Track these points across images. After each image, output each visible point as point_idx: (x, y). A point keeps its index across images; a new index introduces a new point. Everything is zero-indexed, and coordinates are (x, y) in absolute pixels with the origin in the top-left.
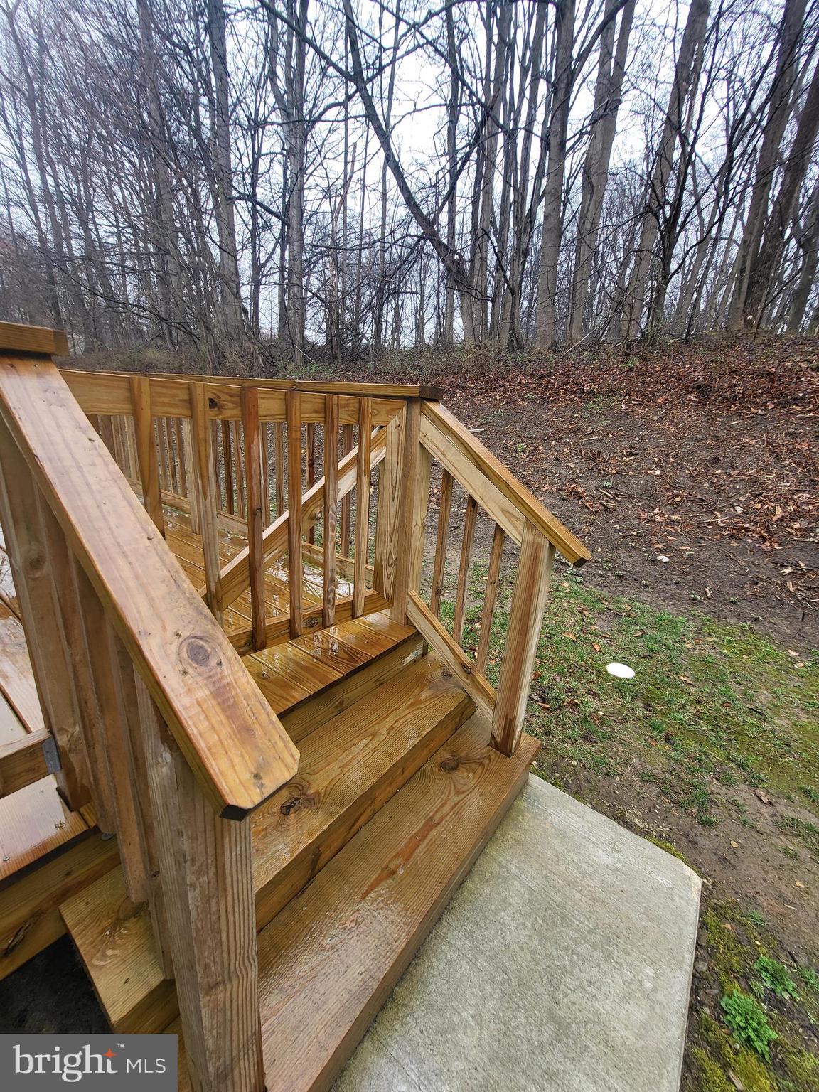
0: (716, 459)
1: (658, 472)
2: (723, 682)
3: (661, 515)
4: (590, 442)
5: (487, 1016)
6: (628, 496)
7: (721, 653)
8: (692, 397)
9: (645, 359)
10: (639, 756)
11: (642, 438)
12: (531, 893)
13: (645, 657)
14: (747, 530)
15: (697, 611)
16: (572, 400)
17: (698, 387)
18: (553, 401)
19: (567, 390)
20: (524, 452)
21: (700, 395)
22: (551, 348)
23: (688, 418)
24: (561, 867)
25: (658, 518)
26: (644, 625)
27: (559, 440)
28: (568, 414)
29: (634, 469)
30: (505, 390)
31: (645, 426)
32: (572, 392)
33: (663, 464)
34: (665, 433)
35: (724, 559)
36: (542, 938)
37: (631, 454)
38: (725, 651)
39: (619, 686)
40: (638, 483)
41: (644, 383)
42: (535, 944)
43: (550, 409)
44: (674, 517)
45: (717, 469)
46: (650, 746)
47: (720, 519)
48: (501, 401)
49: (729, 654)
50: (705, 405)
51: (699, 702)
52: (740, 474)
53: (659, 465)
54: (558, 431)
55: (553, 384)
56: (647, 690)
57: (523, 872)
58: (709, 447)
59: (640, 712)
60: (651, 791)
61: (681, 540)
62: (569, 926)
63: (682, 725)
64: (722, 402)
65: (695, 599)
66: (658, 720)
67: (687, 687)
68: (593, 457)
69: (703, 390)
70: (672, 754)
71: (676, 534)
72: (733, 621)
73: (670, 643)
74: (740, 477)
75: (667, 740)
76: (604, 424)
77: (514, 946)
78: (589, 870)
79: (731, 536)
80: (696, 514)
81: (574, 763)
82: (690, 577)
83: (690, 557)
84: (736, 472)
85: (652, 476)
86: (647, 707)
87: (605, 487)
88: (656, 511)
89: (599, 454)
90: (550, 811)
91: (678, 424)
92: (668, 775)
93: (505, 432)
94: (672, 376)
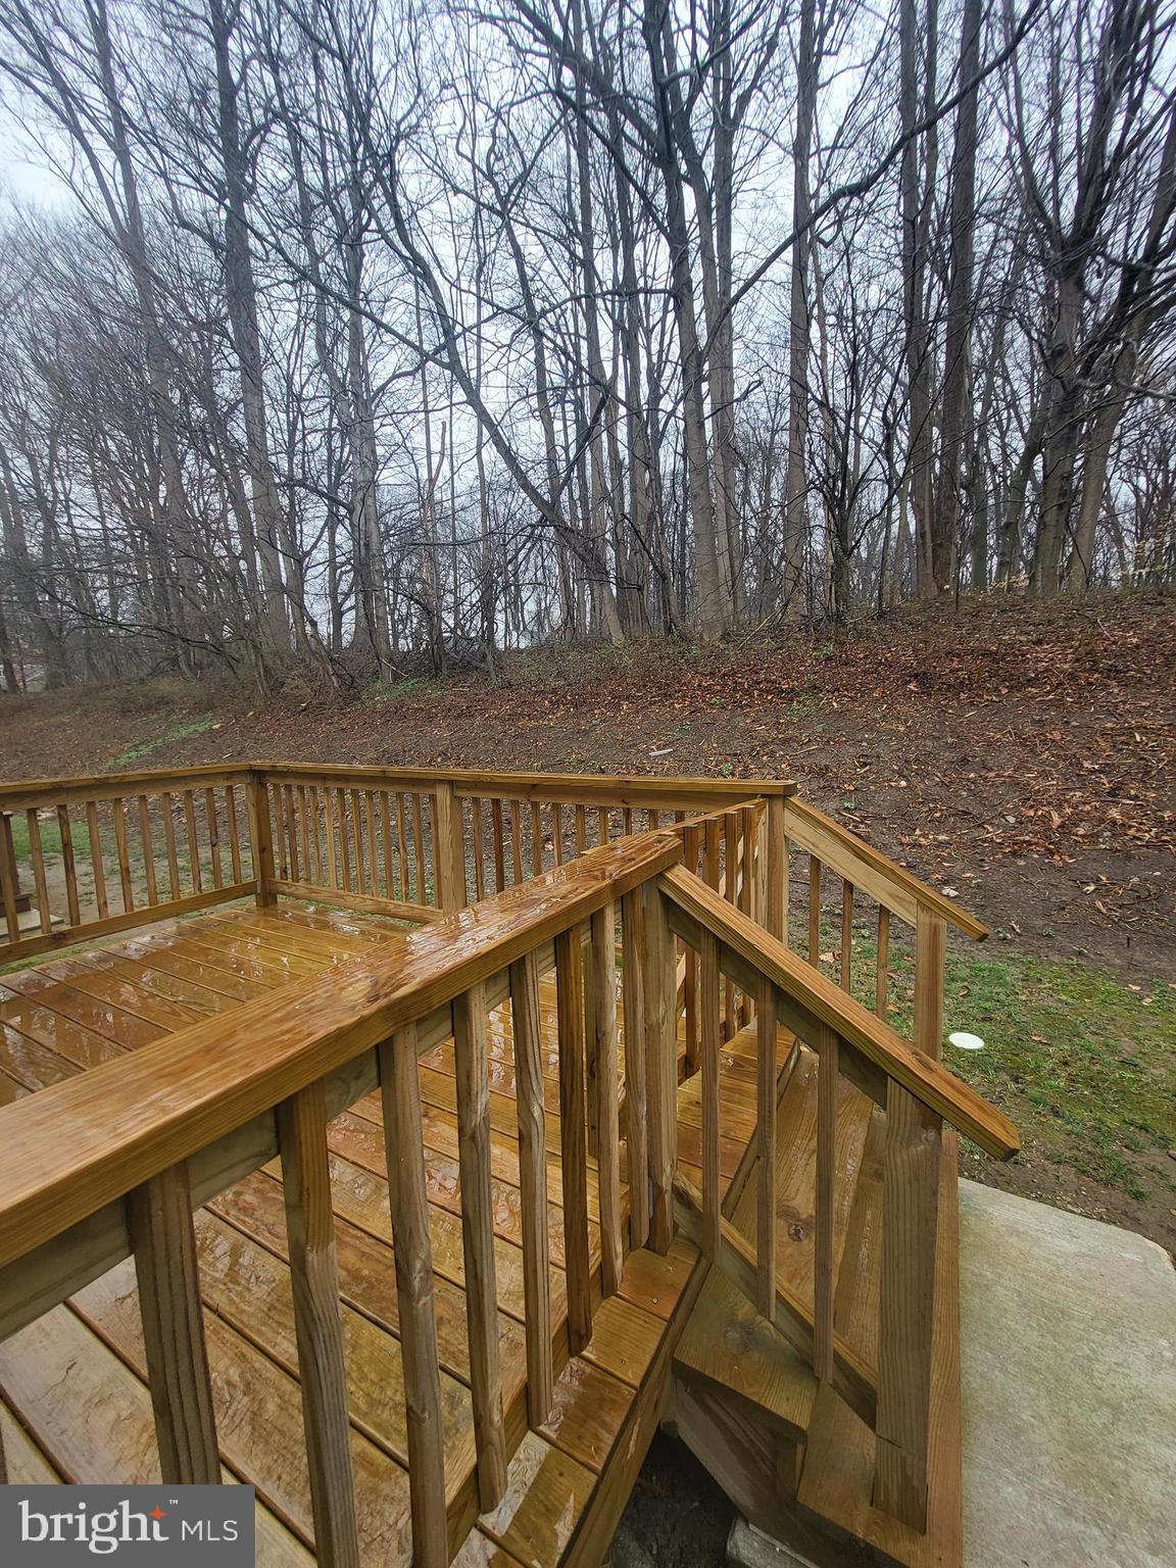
0: (964, 761)
1: (903, 783)
2: (1078, 1035)
3: (925, 836)
4: (810, 754)
5: (1045, 1414)
6: (877, 817)
7: (1061, 1001)
8: (911, 686)
9: (843, 644)
10: (1036, 1136)
11: (868, 741)
12: (1019, 1295)
13: (984, 1019)
14: (1029, 843)
15: (1014, 952)
16: (771, 702)
17: (916, 676)
18: (747, 705)
19: (761, 690)
20: (733, 774)
21: (921, 684)
22: (723, 638)
23: (914, 712)
24: (1033, 1264)
25: (923, 841)
26: (964, 980)
27: (771, 754)
28: (771, 719)
29: (874, 783)
30: (684, 696)
31: (870, 727)
32: (768, 692)
33: (906, 773)
34: (893, 733)
35: (1017, 884)
36: (1055, 1335)
37: (865, 764)
38: (1064, 998)
39: (974, 1060)
40: (884, 800)
41: (848, 673)
42: (1049, 1340)
43: (746, 716)
44: (941, 838)
45: (970, 772)
46: (1042, 1123)
47: (992, 832)
48: (682, 710)
49: (1070, 1000)
50: (929, 695)
51: (1066, 1064)
52: (998, 776)
53: (902, 776)
54: (765, 744)
55: (743, 684)
56: (1007, 1059)
57: (1000, 1276)
58: (951, 747)
59: (1012, 1086)
60: (1068, 1173)
61: (959, 865)
62: (1071, 1318)
63: (1062, 1093)
64: (948, 690)
65: (1005, 938)
66: (1034, 1092)
67: (1045, 1048)
68: (823, 772)
69: (921, 677)
70: (1069, 1127)
71: (950, 858)
72: (1056, 959)
73: (1002, 997)
74: (999, 780)
75: (1056, 1114)
76: (819, 728)
77: (1033, 1348)
78: (1060, 1261)
79: (1014, 854)
80: (965, 832)
81: (977, 1157)
82: (988, 912)
83: (978, 886)
84: (992, 774)
85: (898, 789)
86: (1016, 1080)
87: (847, 809)
88: (918, 832)
89: (827, 767)
90: (990, 1210)
91: (906, 721)
92: (1074, 1152)
93: (701, 751)
94: (881, 663)
